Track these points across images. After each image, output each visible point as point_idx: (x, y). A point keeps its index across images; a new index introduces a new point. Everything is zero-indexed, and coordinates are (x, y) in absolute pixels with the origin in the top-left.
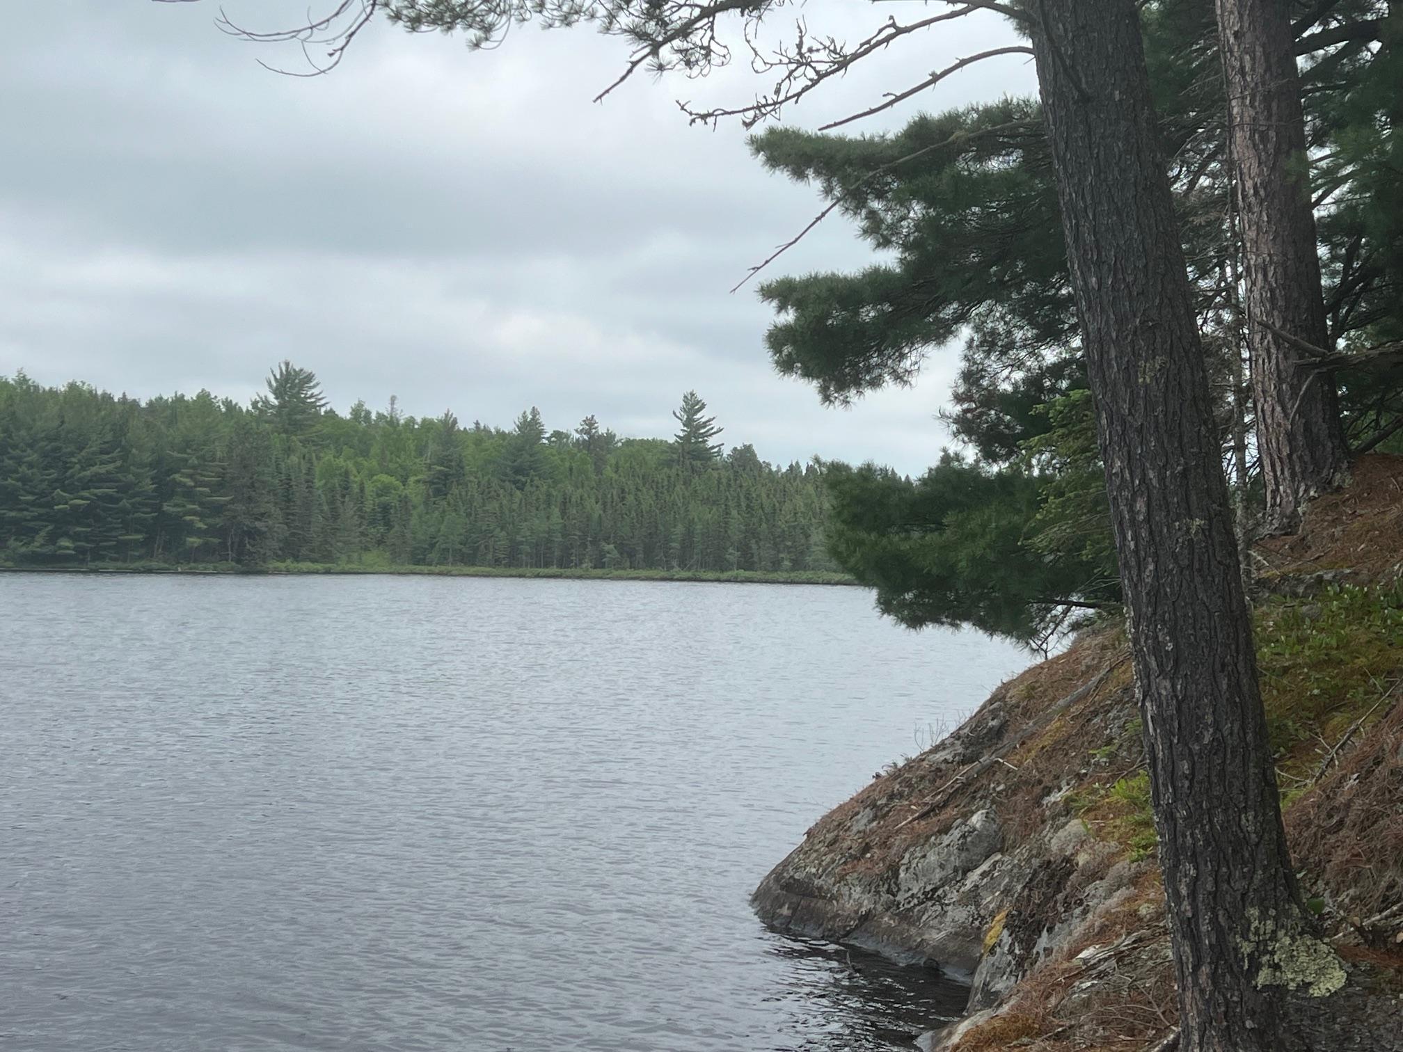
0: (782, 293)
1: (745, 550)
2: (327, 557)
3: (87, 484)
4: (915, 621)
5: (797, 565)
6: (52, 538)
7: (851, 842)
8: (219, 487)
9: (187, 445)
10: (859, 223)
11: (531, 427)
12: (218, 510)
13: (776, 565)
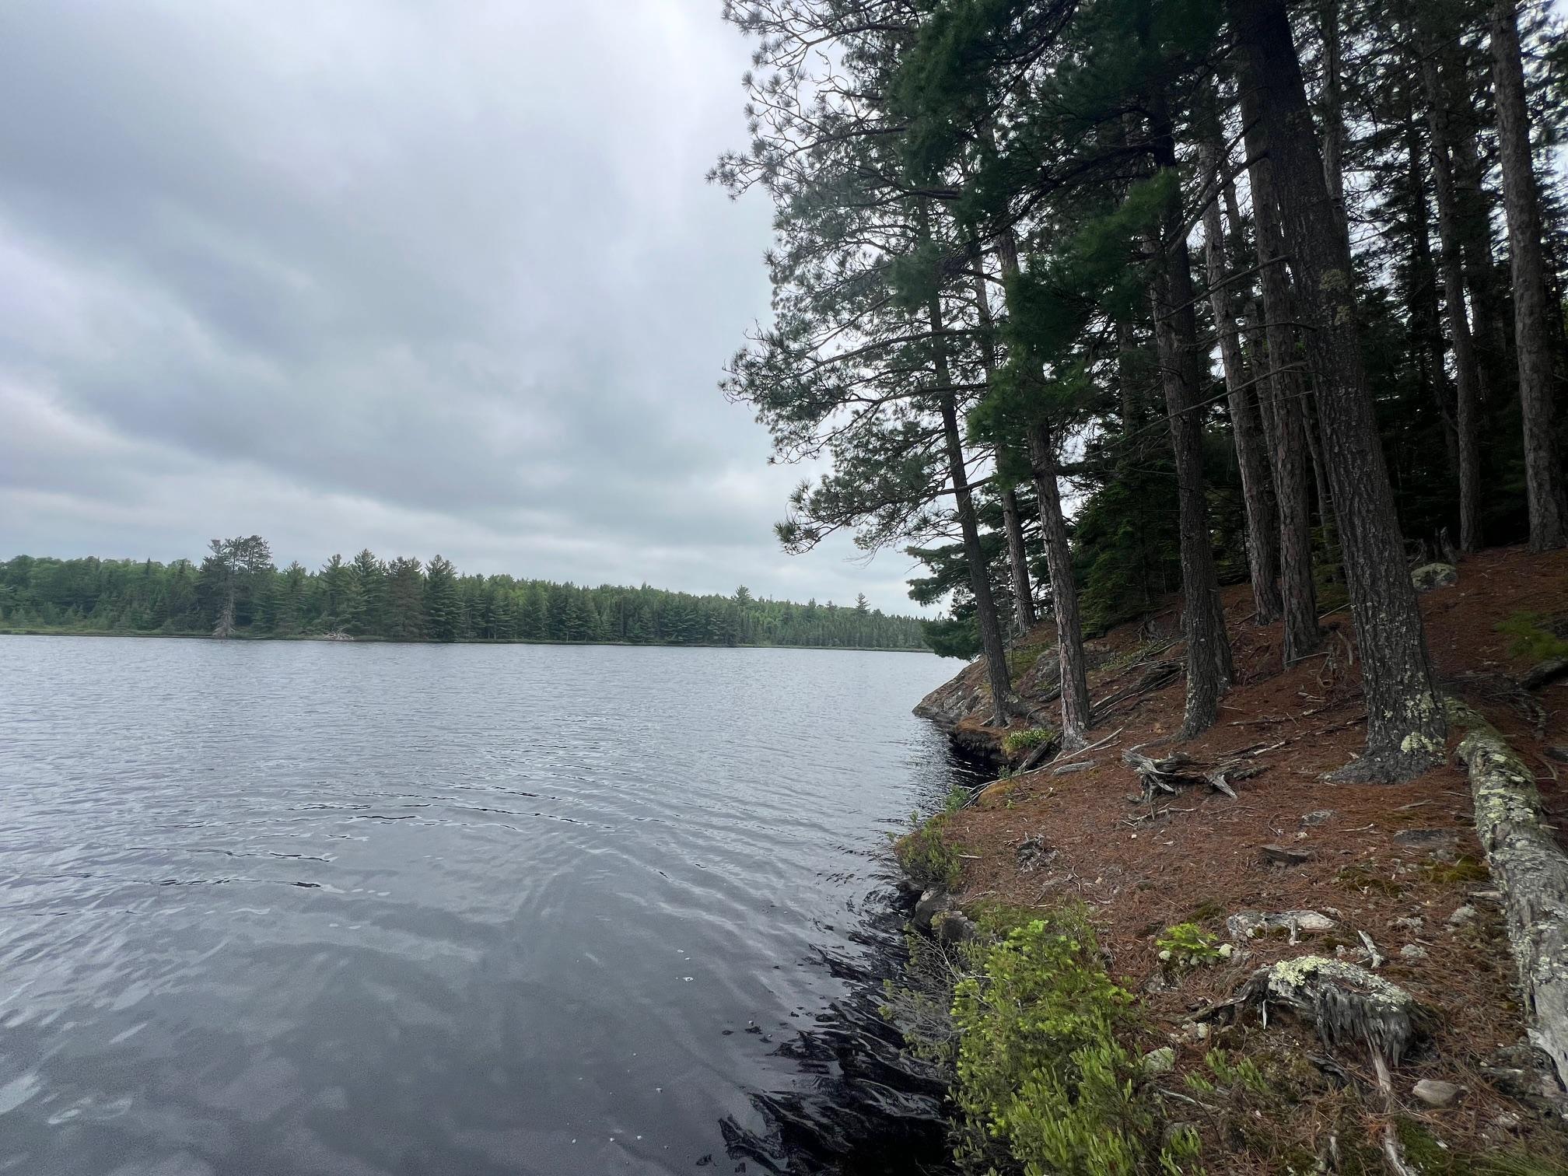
0: (911, 582)
1: (878, 641)
2: (753, 642)
3: (687, 621)
4: (943, 656)
5: (895, 646)
6: (677, 637)
7: (933, 699)
8: (723, 622)
9: (714, 610)
10: (930, 568)
11: (812, 603)
12: (723, 628)
13: (888, 646)
